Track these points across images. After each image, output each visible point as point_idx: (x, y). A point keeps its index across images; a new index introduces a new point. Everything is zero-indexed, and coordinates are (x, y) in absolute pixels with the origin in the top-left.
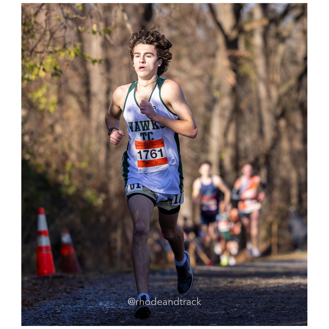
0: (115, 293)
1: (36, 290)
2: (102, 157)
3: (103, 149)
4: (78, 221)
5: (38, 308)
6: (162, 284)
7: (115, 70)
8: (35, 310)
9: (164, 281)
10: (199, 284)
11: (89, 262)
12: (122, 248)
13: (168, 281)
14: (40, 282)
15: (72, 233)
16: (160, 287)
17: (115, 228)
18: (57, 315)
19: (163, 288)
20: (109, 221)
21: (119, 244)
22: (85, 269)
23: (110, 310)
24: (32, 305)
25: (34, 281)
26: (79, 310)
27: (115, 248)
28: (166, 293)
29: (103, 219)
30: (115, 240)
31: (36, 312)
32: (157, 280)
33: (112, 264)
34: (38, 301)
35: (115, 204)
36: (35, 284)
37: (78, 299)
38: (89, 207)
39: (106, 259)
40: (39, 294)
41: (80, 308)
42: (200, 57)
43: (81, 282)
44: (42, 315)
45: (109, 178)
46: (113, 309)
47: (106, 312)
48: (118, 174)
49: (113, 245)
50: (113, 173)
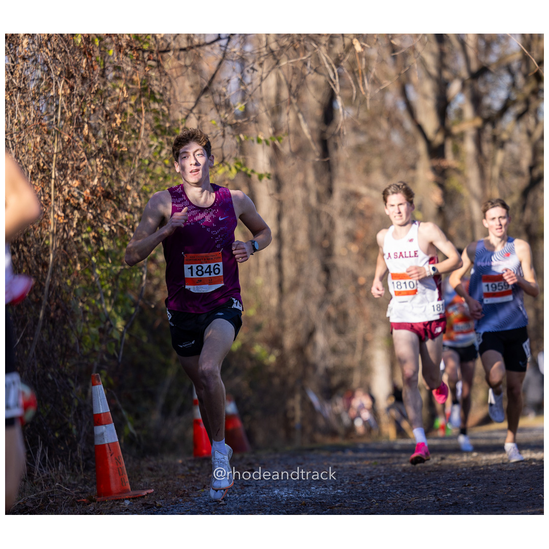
1: (193, 476)
2: (274, 301)
3: (275, 292)
4: (245, 384)
5: (196, 499)
6: (354, 463)
7: (287, 189)
8: (193, 501)
9: (356, 459)
10: (402, 463)
11: (260, 437)
12: (302, 419)
13: (361, 459)
14: (198, 465)
15: (238, 401)
16: (352, 468)
17: (292, 393)
18: (221, 508)
19: (356, 469)
20: (284, 383)
21: (298, 413)
22: (256, 448)
23: (288, 499)
24: (188, 495)
25: (190, 465)
26: (248, 500)
27: (293, 419)
28: (359, 475)
29: (276, 381)
30: (293, 409)
31: (194, 504)
32: (347, 459)
33: (289, 439)
34: (197, 490)
35: (292, 362)
36: (192, 468)
37: (248, 486)
38: (259, 367)
39: (282, 433)
40: (197, 481)
41: (250, 498)
42: (396, 170)
43: (250, 464)
44: (201, 508)
45: (282, 327)
46: (292, 498)
47: (284, 502)
48: (294, 323)
49: (290, 415)
50: (288, 322)
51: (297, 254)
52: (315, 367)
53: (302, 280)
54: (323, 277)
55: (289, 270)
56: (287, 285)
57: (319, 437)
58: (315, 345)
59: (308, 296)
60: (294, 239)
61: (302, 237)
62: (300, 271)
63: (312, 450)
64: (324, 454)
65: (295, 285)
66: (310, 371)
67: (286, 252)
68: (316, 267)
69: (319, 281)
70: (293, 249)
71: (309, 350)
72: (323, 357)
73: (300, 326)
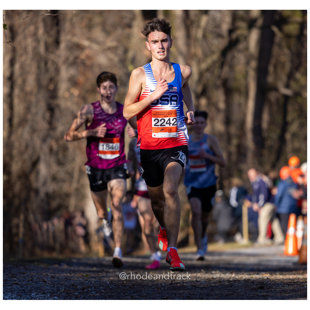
0: (17, 284)
6: (69, 275)
7: (19, 38)
9: (70, 271)
10: (110, 277)
12: (24, 235)
13: (74, 272)
16: (66, 278)
19: (70, 280)
21: (21, 230)
27: (17, 234)
28: (73, 285)
30: (18, 226)
32: (63, 271)
35: (18, 187)
42: (115, 26)
48: (21, 153)
49: (14, 230)
50: (15, 152)
51: (25, 94)
52: (37, 192)
53: (29, 117)
54: (48, 115)
55: (19, 108)
56: (16, 120)
57: (38, 251)
58: (38, 173)
59: (34, 130)
60: (24, 81)
61: (31, 81)
62: (28, 109)
63: (33, 261)
64: (43, 266)
65: (23, 121)
66: (33, 194)
67: (17, 91)
68: (43, 105)
69: (44, 118)
70: (22, 89)
71: (33, 177)
72: (45, 183)
73: (26, 156)
